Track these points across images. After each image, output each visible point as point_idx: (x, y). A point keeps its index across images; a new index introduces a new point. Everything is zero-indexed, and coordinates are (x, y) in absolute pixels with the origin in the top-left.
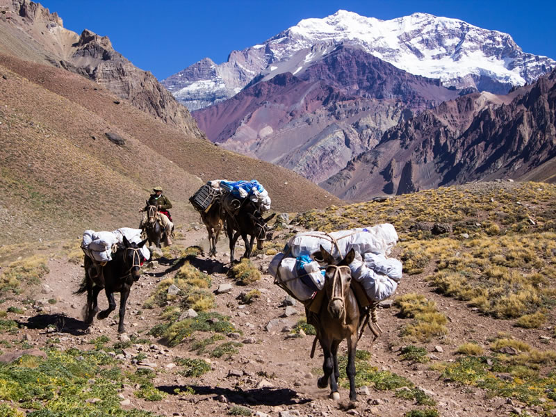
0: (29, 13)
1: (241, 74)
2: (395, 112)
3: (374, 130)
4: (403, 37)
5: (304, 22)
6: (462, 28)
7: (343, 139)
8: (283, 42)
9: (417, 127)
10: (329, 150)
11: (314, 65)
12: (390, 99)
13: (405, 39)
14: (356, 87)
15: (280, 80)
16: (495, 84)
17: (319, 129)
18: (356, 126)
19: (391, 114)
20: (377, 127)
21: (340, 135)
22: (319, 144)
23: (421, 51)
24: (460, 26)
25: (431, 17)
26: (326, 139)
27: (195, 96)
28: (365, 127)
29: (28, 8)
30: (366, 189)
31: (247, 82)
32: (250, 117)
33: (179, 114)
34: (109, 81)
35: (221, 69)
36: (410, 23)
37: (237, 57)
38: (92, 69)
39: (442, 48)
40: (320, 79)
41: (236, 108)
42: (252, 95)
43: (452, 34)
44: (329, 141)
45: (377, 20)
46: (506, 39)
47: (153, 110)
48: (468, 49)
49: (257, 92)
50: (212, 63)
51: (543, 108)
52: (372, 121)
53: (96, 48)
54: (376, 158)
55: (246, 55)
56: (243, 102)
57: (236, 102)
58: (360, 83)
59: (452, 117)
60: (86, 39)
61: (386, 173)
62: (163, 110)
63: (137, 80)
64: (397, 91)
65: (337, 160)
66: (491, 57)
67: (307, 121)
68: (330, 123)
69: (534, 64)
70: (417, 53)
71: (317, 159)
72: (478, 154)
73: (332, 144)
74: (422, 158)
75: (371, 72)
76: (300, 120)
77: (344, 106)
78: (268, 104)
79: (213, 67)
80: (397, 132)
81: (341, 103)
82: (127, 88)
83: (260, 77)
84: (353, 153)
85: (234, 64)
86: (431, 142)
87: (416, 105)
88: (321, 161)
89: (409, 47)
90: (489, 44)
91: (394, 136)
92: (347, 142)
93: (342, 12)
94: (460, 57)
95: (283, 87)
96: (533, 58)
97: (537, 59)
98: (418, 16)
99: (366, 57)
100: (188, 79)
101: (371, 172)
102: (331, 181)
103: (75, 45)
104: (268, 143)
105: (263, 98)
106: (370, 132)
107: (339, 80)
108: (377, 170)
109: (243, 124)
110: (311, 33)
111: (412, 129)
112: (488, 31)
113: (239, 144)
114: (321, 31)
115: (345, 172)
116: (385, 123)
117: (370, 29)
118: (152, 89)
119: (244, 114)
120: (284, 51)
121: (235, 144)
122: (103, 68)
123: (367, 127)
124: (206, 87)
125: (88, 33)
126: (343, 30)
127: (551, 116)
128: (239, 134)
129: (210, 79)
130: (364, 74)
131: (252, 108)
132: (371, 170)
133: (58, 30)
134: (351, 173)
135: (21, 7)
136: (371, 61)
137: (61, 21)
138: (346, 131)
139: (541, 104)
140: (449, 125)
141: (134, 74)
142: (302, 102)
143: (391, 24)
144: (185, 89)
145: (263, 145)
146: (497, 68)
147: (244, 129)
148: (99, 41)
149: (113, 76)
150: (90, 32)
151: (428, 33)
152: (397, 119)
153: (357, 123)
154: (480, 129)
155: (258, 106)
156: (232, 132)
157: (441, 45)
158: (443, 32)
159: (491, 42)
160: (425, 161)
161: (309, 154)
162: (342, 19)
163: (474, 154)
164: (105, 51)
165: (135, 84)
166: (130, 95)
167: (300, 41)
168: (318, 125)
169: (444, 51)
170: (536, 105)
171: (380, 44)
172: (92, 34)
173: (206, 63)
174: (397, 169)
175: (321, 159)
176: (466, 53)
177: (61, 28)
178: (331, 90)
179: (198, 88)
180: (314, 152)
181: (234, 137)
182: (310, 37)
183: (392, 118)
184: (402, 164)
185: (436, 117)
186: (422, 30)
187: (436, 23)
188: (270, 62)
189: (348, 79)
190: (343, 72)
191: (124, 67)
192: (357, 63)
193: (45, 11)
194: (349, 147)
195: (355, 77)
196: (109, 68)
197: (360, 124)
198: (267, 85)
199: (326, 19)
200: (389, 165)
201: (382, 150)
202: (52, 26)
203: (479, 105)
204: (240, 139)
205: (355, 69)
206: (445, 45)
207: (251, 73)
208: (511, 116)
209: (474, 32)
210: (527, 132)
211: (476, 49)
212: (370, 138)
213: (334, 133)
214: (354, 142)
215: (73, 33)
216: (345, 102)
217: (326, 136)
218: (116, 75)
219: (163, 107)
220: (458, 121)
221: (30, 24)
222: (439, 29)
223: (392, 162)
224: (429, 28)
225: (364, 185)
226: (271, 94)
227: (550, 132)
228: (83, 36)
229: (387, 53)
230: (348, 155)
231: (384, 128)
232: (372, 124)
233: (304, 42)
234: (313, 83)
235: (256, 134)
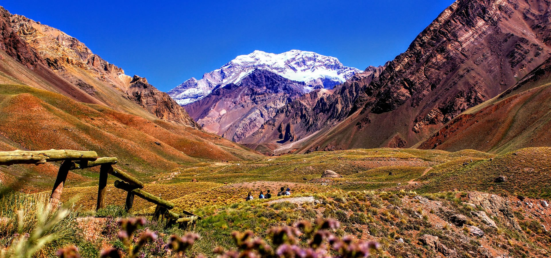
0: (109, 69)
1: (209, 84)
2: (283, 99)
3: (274, 108)
4: (286, 62)
5: (239, 57)
6: (315, 56)
7: (260, 114)
8: (229, 67)
9: (292, 107)
10: (253, 119)
11: (245, 79)
12: (281, 93)
13: (288, 63)
14: (265, 88)
15: (229, 87)
16: (331, 82)
17: (247, 109)
18: (266, 107)
19: (281, 100)
20: (275, 107)
21: (258, 111)
22: (248, 117)
23: (296, 68)
24: (313, 55)
25: (299, 51)
26: (252, 114)
27: (188, 96)
28: (269, 107)
29: (108, 67)
30: (270, 137)
31: (213, 88)
32: (215, 106)
33: (180, 111)
34: (147, 98)
35: (200, 82)
36: (289, 55)
37: (208, 76)
38: (139, 93)
39: (305, 66)
40: (248, 85)
41: (208, 101)
42: (215, 95)
43: (310, 59)
44: (253, 115)
45: (274, 54)
46: (335, 60)
47: (168, 110)
48: (318, 66)
49: (218, 93)
50: (195, 79)
51: (346, 96)
52: (273, 105)
53: (140, 83)
54: (274, 123)
55: (211, 75)
56: (211, 98)
57: (208, 99)
58: (267, 86)
59: (308, 101)
60: (135, 79)
61: (279, 129)
62: (172, 109)
63: (160, 96)
64: (285, 89)
65: (257, 124)
66: (329, 69)
67: (242, 106)
68: (253, 106)
69: (350, 71)
70: (294, 69)
71: (248, 124)
72: (319, 118)
73: (254, 116)
74: (295, 122)
75: (272, 80)
76: (239, 106)
77: (259, 98)
78: (223, 99)
79: (196, 81)
80: (283, 110)
81: (257, 96)
82: (155, 101)
83: (219, 86)
84: (265, 120)
85: (206, 79)
86: (299, 113)
87: (294, 95)
88: (250, 125)
89: (290, 66)
90: (328, 63)
91: (282, 112)
92: (262, 115)
93: (256, 51)
94: (314, 70)
95: (230, 90)
96: (348, 69)
97: (351, 69)
98: (293, 51)
99: (269, 73)
100: (184, 88)
101: (272, 129)
102: (254, 135)
103: (131, 82)
104: (224, 118)
105: (221, 96)
106: (272, 109)
107: (257, 85)
108: (274, 128)
109: (212, 109)
110: (242, 62)
111: (290, 108)
112: (327, 57)
113: (210, 119)
114: (247, 61)
115: (260, 130)
116: (279, 105)
117: (270, 59)
118: (167, 100)
119: (212, 105)
120: (230, 72)
121: (208, 119)
122: (144, 92)
123: (271, 107)
124: (193, 92)
125: (136, 77)
126: (258, 60)
127: (350, 99)
128: (210, 114)
129: (195, 87)
130: (268, 81)
131: (216, 101)
132: (272, 128)
133: (122, 76)
134: (263, 130)
135: (105, 66)
136: (271, 75)
137: (123, 71)
138: (261, 110)
139: (346, 94)
140: (307, 105)
141: (158, 94)
142: (239, 97)
143: (281, 56)
144: (183, 93)
145: (222, 119)
146: (332, 74)
147: (213, 112)
148: (141, 80)
149: (149, 95)
150: (137, 76)
151: (298, 59)
152: (285, 102)
153: (266, 106)
154: (320, 107)
155: (218, 100)
156: (207, 113)
157: (305, 65)
158: (305, 58)
159: (328, 62)
160: (297, 123)
161: (244, 122)
162: (257, 55)
163: (317, 119)
164: (145, 84)
165: (159, 99)
166: (157, 104)
167: (237, 67)
168: (247, 108)
169: (306, 67)
170: (343, 94)
171: (275, 66)
172: (138, 77)
173: (193, 80)
174: (284, 127)
175: (250, 124)
176: (317, 68)
177: (124, 75)
178: (253, 90)
179: (189, 92)
180: (246, 121)
181: (208, 115)
182: (242, 64)
183: (282, 102)
184: (286, 125)
185: (301, 102)
186: (295, 58)
187: (302, 54)
188: (224, 78)
189: (261, 84)
190: (259, 81)
191: (154, 91)
192: (265, 76)
193: (116, 68)
194: (263, 117)
195: (264, 83)
196: (147, 92)
197: (267, 106)
198: (222, 90)
199: (249, 55)
200: (280, 125)
201: (277, 118)
202: (120, 74)
203: (320, 95)
204: (211, 117)
205: (264, 79)
206: (307, 64)
207: (214, 84)
208: (333, 100)
209: (320, 57)
210: (340, 107)
211: (321, 65)
212: (272, 112)
213: (255, 111)
214: (265, 115)
215: (129, 77)
216: (260, 96)
217: (251, 113)
218: (150, 95)
219: (172, 108)
220: (311, 103)
221: (109, 74)
222: (304, 57)
223: (282, 124)
224: (299, 57)
225: (269, 136)
226: (224, 94)
227: (349, 107)
228: (134, 78)
229: (280, 70)
230: (262, 121)
231: (279, 107)
232: (273, 106)
233: (239, 67)
234: (244, 87)
235: (218, 113)
